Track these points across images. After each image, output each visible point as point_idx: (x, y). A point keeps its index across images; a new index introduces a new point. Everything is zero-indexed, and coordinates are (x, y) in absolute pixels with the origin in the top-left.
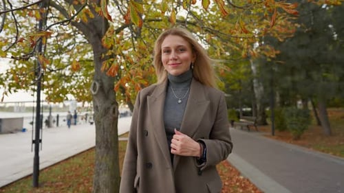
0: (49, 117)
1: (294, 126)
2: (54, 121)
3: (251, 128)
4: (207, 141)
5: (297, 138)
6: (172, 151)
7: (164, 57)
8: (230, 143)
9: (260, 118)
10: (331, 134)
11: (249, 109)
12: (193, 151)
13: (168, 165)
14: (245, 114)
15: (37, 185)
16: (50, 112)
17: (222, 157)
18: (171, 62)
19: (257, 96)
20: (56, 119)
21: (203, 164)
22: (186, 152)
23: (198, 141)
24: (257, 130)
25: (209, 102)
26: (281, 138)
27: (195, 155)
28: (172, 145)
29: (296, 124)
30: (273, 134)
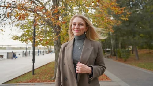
0: (26, 52)
1: (124, 56)
2: (28, 54)
3: (109, 57)
4: (93, 67)
5: (125, 61)
6: (77, 72)
7: (73, 26)
8: (105, 67)
9: (113, 53)
10: (139, 59)
11: (110, 49)
12: (87, 71)
13: (75, 79)
14: (108, 51)
15: (34, 74)
16: (26, 50)
17: (101, 74)
18: (75, 29)
19: (112, 44)
20: (28, 53)
21: (92, 78)
22: (84, 71)
23: (89, 67)
24: (111, 58)
25: (93, 48)
26: (120, 61)
27: (88, 73)
28: (77, 69)
29: (125, 55)
30: (117, 59)
